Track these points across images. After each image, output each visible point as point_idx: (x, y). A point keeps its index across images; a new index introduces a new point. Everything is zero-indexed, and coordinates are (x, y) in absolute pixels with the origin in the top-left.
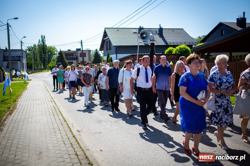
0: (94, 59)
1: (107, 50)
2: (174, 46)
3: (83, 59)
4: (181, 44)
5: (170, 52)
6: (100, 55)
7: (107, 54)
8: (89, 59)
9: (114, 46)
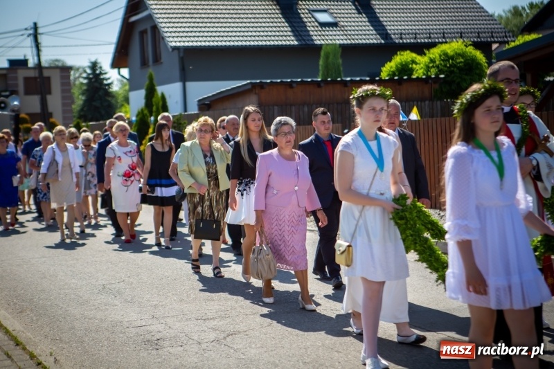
0: (86, 101)
1: (144, 63)
2: (420, 49)
3: (44, 103)
4: (446, 37)
5: (405, 69)
6: (109, 85)
7: (147, 82)
8: (64, 105)
9: (175, 48)
